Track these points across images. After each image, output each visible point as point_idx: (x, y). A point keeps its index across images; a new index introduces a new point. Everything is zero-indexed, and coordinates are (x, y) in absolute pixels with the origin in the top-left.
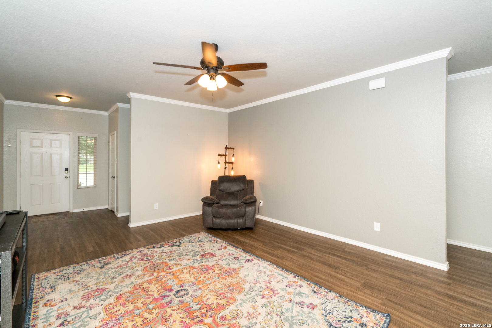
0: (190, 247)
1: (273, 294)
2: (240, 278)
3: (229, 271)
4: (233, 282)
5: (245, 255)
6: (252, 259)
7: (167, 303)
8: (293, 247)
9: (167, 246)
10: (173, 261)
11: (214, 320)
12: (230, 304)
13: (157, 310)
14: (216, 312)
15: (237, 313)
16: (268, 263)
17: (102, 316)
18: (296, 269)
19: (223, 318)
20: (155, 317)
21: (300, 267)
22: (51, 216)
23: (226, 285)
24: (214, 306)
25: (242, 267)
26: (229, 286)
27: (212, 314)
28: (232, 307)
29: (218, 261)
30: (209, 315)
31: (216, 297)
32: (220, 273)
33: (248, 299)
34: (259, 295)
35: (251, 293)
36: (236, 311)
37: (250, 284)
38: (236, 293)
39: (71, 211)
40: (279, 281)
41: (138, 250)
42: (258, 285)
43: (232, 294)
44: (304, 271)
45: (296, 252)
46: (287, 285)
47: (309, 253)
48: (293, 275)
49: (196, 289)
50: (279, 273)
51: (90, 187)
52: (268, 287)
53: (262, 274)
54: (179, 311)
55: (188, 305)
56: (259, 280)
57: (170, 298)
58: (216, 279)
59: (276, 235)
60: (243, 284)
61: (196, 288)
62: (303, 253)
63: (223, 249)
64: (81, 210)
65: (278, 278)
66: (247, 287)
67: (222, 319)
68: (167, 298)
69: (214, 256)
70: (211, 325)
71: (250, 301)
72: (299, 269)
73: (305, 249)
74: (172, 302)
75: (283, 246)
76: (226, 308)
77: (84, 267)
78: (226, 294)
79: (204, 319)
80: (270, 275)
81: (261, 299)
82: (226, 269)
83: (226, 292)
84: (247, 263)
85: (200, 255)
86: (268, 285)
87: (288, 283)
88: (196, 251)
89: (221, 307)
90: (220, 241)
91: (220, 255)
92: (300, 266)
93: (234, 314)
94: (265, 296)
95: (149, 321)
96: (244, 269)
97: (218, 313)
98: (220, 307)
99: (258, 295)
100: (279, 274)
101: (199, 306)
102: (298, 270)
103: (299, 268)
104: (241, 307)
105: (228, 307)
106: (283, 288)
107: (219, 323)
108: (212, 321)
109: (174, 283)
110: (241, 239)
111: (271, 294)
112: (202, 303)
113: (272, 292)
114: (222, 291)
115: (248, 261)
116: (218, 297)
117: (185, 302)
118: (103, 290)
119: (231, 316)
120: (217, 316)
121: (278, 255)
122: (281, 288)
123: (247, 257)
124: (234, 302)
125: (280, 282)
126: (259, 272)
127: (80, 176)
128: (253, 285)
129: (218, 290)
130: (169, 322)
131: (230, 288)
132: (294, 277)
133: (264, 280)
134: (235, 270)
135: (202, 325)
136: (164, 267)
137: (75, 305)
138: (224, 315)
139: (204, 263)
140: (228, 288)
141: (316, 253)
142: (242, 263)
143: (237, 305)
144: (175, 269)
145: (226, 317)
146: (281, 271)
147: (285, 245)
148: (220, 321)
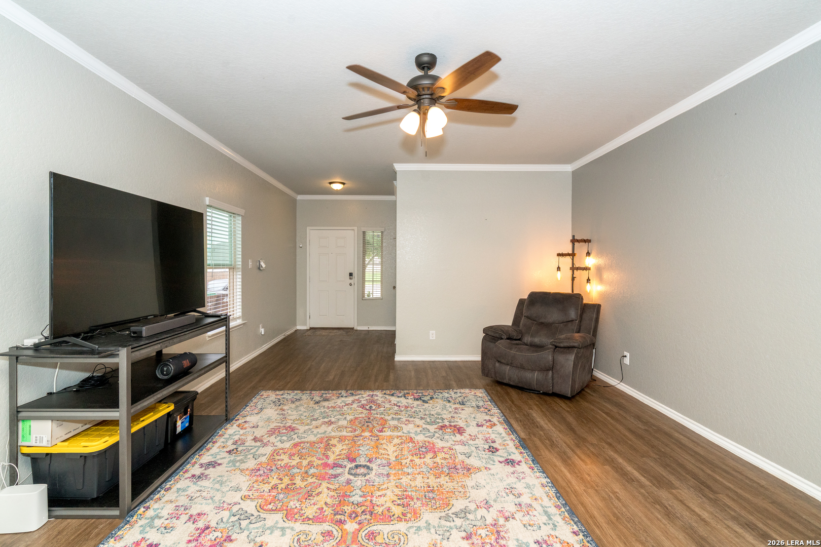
0: (438, 408)
1: (492, 542)
2: (463, 487)
3: (459, 467)
4: (444, 487)
5: (513, 450)
6: (520, 462)
7: (332, 475)
8: (644, 471)
9: (409, 398)
10: (396, 421)
11: (358, 529)
12: (403, 520)
13: (314, 480)
14: (372, 521)
15: (399, 539)
16: (545, 481)
17: (263, 459)
18: (601, 520)
19: (372, 536)
20: (302, 486)
21: (615, 522)
22: (335, 331)
23: (429, 487)
24: (379, 510)
25: (486, 468)
26: (432, 491)
27: (365, 521)
28: (401, 526)
29: (457, 443)
30: (359, 518)
31: (395, 498)
32: (440, 464)
33: (438, 526)
34: (465, 531)
35: (455, 519)
36: (401, 536)
37: (469, 504)
38: (430, 506)
39: (355, 328)
40: (530, 525)
41: (371, 393)
42: (482, 512)
43: (422, 506)
44: (617, 535)
45: (642, 486)
46: (540, 541)
47: (681, 501)
48: (575, 527)
49: (382, 474)
50: (549, 510)
51: (376, 299)
52: (495, 524)
53: (511, 496)
54: (332, 493)
55: (350, 490)
56: (492, 503)
57: (342, 471)
58: (425, 470)
59: (627, 434)
60: (458, 498)
61: (384, 472)
62: (663, 495)
63: (485, 427)
64: (365, 328)
65: (535, 519)
66: (459, 505)
67: (369, 536)
68: (338, 468)
69: (459, 433)
70: (347, 534)
71: (438, 532)
72: (608, 524)
73: (676, 488)
74: (338, 477)
75: (620, 460)
76: (392, 523)
77: (304, 397)
78: (415, 500)
79: (348, 521)
80: (523, 505)
81: (461, 540)
82: (457, 461)
83: (418, 499)
84: (504, 464)
85: (440, 424)
86: (501, 521)
87: (546, 538)
88: (440, 417)
89: (387, 518)
90: (495, 411)
91: (470, 435)
92: (618, 518)
93: (393, 537)
94: (473, 536)
95: (292, 489)
96: (487, 473)
97: (374, 524)
98: (385, 516)
99: (462, 529)
100: (546, 512)
101: (361, 500)
102: (604, 525)
103: (610, 523)
104: (415, 533)
105: (396, 522)
106: (525, 541)
107: (360, 538)
108: (354, 530)
109: (366, 453)
110: (538, 420)
111: (487, 541)
112: (369, 498)
113: (493, 538)
114: (413, 494)
115: (508, 463)
116: (399, 499)
117: (352, 484)
118: (293, 430)
119: (386, 539)
120: (368, 526)
121: (589, 475)
122: (520, 539)
123: (514, 454)
124: (413, 519)
125: (529, 528)
126: (507, 491)
127: (366, 283)
128: (472, 507)
129: (409, 490)
130: (309, 501)
131: (431, 495)
132: (574, 533)
133: (502, 509)
134: (469, 469)
135: (337, 528)
136: (378, 425)
137: (257, 436)
138: (377, 532)
139: (434, 440)
140: (427, 493)
141: (704, 509)
142: (494, 461)
143: (413, 527)
144: (388, 433)
145: (376, 536)
146: (557, 507)
147: (629, 461)
148: (363, 537)
